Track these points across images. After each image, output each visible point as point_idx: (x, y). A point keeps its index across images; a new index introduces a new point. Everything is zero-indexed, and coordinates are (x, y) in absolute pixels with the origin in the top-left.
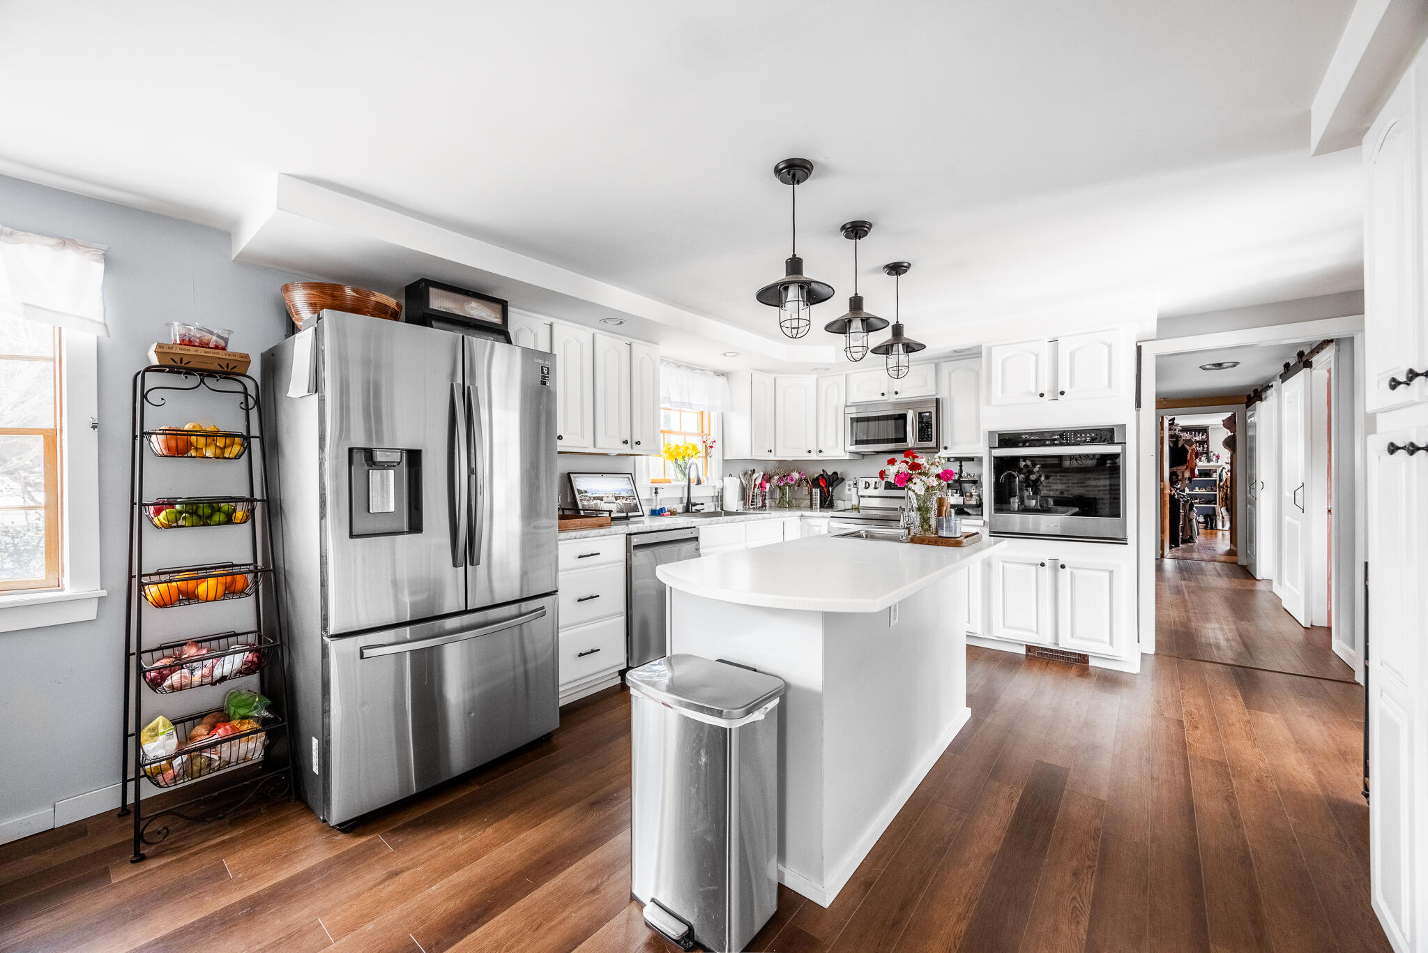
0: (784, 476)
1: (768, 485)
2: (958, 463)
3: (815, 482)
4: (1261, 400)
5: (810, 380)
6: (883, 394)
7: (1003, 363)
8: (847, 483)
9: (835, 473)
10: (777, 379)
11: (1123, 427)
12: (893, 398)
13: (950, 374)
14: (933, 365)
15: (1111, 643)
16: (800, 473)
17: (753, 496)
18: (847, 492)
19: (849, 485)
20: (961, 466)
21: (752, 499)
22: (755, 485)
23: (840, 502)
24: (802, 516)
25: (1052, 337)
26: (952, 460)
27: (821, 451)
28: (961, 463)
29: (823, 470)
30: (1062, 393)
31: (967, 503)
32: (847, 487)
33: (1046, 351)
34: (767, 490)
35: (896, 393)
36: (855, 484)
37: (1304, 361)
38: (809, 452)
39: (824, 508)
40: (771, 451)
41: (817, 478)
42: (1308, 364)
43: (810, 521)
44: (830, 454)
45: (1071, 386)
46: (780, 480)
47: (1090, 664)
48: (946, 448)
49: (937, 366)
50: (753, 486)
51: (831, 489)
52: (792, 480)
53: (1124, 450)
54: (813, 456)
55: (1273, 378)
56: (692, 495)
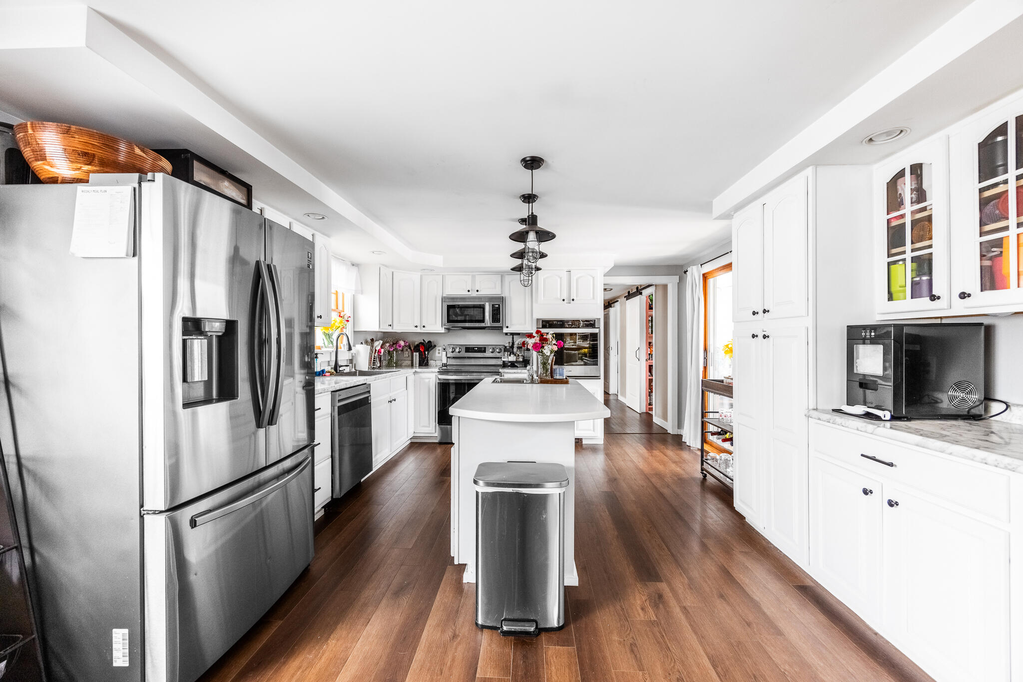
0: (394, 344)
1: (382, 350)
2: (511, 336)
3: (417, 348)
4: (611, 307)
5: (416, 277)
6: (469, 291)
7: (544, 280)
8: (437, 348)
9: (430, 342)
10: (394, 273)
11: (599, 319)
12: (475, 294)
13: (510, 283)
14: (500, 276)
15: (594, 431)
16: (404, 341)
17: (374, 358)
18: (437, 354)
19: (439, 350)
20: (513, 338)
21: (374, 361)
22: (376, 350)
23: (432, 361)
24: (416, 372)
25: (568, 269)
26: (509, 334)
27: (424, 327)
28: (513, 336)
29: (424, 340)
30: (573, 300)
31: (518, 360)
32: (437, 351)
33: (565, 275)
34: (382, 354)
35: (477, 291)
36: (444, 349)
37: (638, 291)
38: (416, 327)
39: (422, 366)
40: (390, 325)
41: (418, 345)
42: (641, 294)
43: (423, 375)
44: (430, 329)
45: (577, 296)
46: (390, 346)
47: (583, 443)
48: (507, 327)
49: (502, 276)
50: (374, 351)
51: (426, 353)
52: (400, 347)
53: (600, 331)
54: (418, 330)
55: (618, 297)
56: (339, 358)
